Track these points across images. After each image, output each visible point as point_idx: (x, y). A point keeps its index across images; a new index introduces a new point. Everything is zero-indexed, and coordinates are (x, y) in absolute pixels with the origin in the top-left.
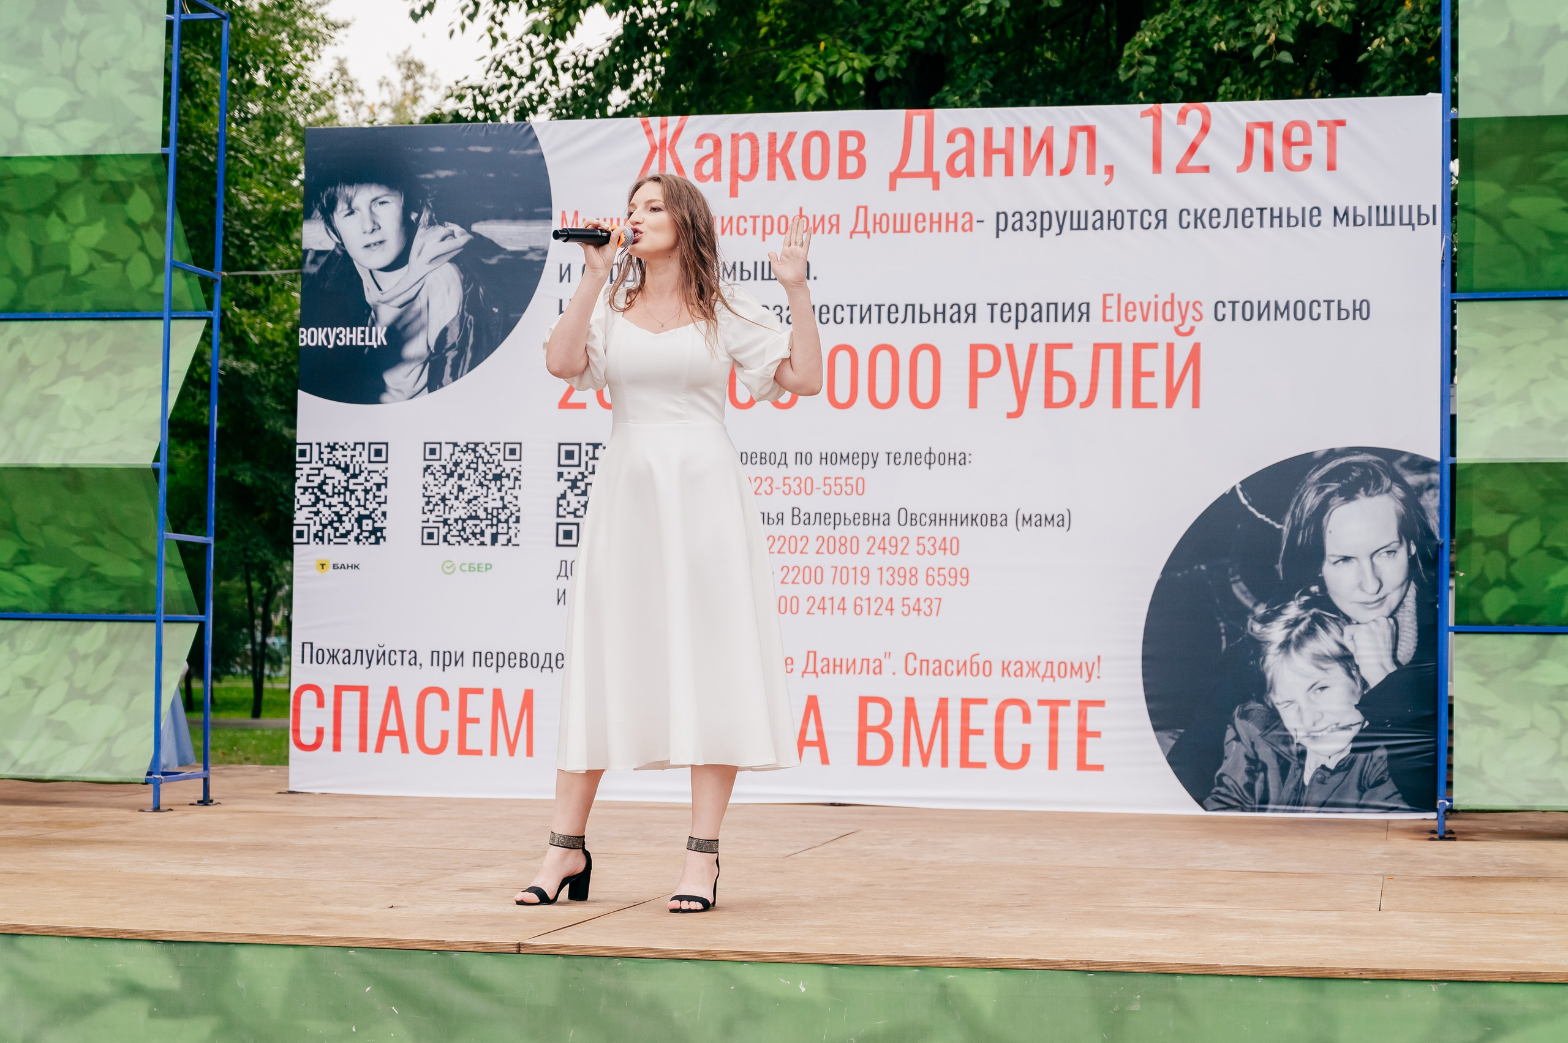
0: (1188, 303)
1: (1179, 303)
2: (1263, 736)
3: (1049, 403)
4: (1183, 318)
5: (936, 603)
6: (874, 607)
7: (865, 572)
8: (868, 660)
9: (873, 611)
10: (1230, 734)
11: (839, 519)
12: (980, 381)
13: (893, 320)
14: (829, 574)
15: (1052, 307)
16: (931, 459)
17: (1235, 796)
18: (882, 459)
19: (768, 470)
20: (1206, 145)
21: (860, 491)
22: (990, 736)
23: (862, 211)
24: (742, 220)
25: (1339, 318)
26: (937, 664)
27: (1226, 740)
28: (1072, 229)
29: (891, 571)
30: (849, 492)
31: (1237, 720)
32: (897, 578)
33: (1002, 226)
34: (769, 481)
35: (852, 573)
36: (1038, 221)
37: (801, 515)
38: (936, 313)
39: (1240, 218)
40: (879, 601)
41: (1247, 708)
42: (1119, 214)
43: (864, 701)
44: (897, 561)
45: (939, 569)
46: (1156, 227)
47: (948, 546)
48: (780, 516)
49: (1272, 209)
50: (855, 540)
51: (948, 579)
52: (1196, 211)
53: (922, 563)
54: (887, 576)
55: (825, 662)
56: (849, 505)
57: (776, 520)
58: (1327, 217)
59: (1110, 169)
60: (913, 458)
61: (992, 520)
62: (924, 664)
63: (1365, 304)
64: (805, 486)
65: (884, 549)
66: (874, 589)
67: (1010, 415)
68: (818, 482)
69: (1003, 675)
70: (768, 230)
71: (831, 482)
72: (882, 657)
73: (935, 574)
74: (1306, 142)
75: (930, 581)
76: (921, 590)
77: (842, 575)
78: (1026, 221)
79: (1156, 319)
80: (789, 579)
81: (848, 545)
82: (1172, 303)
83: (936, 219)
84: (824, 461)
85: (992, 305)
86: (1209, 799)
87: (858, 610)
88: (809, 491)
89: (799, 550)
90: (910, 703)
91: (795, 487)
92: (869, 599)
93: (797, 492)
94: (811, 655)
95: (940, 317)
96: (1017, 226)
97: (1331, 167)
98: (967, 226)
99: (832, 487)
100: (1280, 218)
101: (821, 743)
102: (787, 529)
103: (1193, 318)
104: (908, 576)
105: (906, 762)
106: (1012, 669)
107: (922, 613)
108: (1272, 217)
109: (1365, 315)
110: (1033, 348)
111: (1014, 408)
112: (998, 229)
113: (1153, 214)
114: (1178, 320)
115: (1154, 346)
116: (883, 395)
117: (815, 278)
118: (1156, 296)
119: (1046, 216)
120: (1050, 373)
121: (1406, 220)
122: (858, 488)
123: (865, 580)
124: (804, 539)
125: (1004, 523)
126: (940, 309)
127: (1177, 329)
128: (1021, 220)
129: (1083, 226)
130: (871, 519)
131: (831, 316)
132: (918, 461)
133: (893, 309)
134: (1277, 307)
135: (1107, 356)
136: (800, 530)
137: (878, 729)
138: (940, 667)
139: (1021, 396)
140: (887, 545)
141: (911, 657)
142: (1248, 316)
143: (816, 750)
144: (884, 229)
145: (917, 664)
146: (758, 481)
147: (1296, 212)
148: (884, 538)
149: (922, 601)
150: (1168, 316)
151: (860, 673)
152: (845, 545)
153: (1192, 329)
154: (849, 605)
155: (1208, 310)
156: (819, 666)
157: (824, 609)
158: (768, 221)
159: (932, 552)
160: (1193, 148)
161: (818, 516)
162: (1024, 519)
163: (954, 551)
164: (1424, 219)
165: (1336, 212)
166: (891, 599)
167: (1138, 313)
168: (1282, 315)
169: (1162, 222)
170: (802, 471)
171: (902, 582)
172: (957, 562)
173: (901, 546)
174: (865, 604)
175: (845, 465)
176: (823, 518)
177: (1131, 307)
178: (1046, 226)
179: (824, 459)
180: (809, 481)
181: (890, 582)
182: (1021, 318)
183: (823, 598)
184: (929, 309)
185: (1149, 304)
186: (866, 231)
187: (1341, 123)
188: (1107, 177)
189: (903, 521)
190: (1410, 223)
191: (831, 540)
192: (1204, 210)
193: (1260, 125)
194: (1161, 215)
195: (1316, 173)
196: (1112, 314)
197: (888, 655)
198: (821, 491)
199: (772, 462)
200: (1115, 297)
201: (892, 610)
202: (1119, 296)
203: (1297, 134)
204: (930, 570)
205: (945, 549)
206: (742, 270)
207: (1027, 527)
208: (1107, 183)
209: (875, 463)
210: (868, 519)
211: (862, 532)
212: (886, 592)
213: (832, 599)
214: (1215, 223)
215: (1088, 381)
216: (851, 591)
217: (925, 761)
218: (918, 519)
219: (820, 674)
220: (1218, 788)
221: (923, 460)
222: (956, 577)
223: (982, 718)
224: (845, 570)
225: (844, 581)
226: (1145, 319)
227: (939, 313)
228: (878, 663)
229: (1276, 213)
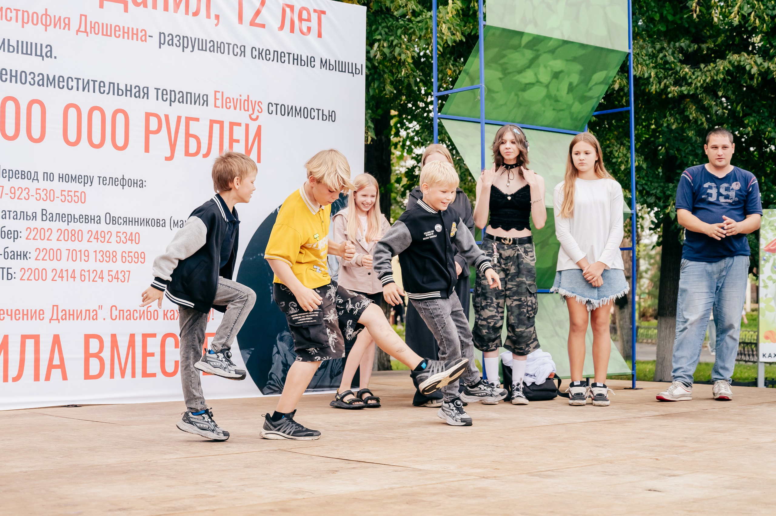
0: (255, 102)
1: (251, 101)
2: (290, 350)
3: (187, 153)
4: (253, 110)
5: (127, 273)
6: (92, 276)
7: (86, 255)
8: (89, 311)
9: (91, 279)
10: (275, 350)
11: (69, 218)
12: (151, 135)
13: (102, 91)
14: (65, 254)
15: (189, 95)
16: (124, 182)
17: (277, 385)
18: (96, 180)
19: (26, 183)
20: (264, 11)
21: (83, 201)
22: (158, 357)
23: (83, 18)
24: (9, 11)
25: (323, 120)
26: (128, 312)
27: (273, 354)
28: (199, 49)
29: (101, 253)
30: (76, 201)
31: (278, 341)
32: (105, 258)
33: (162, 42)
34: (27, 190)
35: (79, 253)
36: (181, 41)
37: (47, 215)
38: (127, 90)
39: (279, 56)
40: (95, 272)
41: (283, 335)
42: (222, 44)
43: (88, 337)
44: (105, 247)
45: (129, 252)
46: (241, 55)
47: (134, 238)
48: (34, 215)
49: (294, 54)
50: (80, 232)
51: (134, 259)
52: (259, 49)
53: (120, 248)
54: (99, 256)
55: (64, 312)
56: (76, 209)
57: (32, 217)
58: (318, 63)
59: (217, 17)
60: (114, 181)
61: (158, 223)
62: (121, 312)
63: (333, 113)
64: (50, 196)
65: (98, 239)
66: (92, 265)
67: (167, 159)
68: (58, 194)
69: (164, 319)
70: (26, 21)
71: (65, 193)
72: (97, 309)
73: (127, 255)
74: (309, 20)
75: (124, 260)
76: (119, 266)
77: (73, 255)
78: (175, 40)
79: (240, 110)
80: (41, 257)
81: (76, 235)
82: (248, 101)
83: (126, 30)
84: (61, 179)
85: (158, 89)
86: (265, 388)
87: (83, 277)
88: (52, 199)
89: (46, 238)
90: (114, 337)
91: (43, 196)
92: (89, 271)
93: (45, 199)
94: (55, 308)
95: (129, 93)
96: (170, 42)
97: (320, 36)
98: (143, 38)
99: (67, 197)
100: (297, 60)
101: (62, 366)
102: (38, 223)
103: (258, 110)
104: (111, 256)
105: (112, 376)
106: (169, 315)
107: (119, 280)
108: (294, 59)
109: (333, 120)
110: (179, 118)
111: (169, 155)
112: (160, 43)
113: (239, 47)
114: (251, 111)
115: (239, 124)
116: (97, 140)
117: (55, 58)
118: (241, 96)
119: (186, 39)
120: (188, 135)
121: (350, 71)
122: (82, 199)
123: (86, 259)
124: (50, 231)
125: (163, 225)
126: (129, 88)
127: (250, 116)
128: (172, 39)
129: (204, 49)
130: (89, 219)
131: (65, 84)
132: (116, 183)
133: (102, 84)
134: (296, 110)
135: (216, 127)
136: (47, 224)
137: (97, 355)
138: (130, 314)
139: (173, 147)
140: (99, 237)
141: (114, 308)
142: (283, 113)
143: (59, 371)
144: (97, 32)
145: (117, 313)
146: (20, 190)
147: (304, 58)
148: (97, 232)
149: (119, 272)
150: (246, 109)
151: (84, 319)
152: (75, 236)
153: (258, 117)
154: (77, 275)
155: (265, 107)
156: (60, 315)
157: (62, 277)
158: (26, 14)
159: (125, 241)
160: (258, 13)
161: (58, 215)
162: (174, 223)
163: (137, 242)
164: (357, 72)
165: (322, 62)
166: (102, 271)
167: (232, 104)
168: (298, 114)
169: (243, 53)
170: (47, 185)
171: (108, 260)
172: (138, 248)
173: (107, 237)
174: (87, 274)
175: (74, 183)
176: (61, 217)
177: (228, 100)
178: (185, 45)
179: (61, 178)
180: (52, 192)
181: (101, 260)
182: (173, 99)
183: (62, 270)
184: (123, 87)
185: (237, 99)
186: (86, 31)
187: (324, 13)
188: (216, 21)
189: (108, 222)
190: (352, 73)
191: (66, 232)
192: (263, 50)
193: (288, 6)
194: (242, 48)
195: (312, 37)
196: (219, 103)
197: (101, 307)
198: (59, 199)
199: (29, 178)
200: (221, 93)
201: (102, 278)
202: (222, 93)
203: (305, 15)
204: (124, 253)
205: (132, 240)
206: (9, 45)
207: (176, 228)
208: (216, 25)
209: (92, 183)
210: (88, 219)
211: (85, 227)
212: (99, 266)
213: (67, 270)
214: (268, 57)
215: (207, 142)
216: (78, 266)
217: (123, 375)
218: (117, 220)
219: (61, 320)
220: (269, 381)
221: (119, 183)
222: (138, 258)
223: (153, 345)
224: (74, 252)
225: (74, 259)
226: (235, 108)
227: (128, 91)
228: (95, 312)
229: (296, 57)
